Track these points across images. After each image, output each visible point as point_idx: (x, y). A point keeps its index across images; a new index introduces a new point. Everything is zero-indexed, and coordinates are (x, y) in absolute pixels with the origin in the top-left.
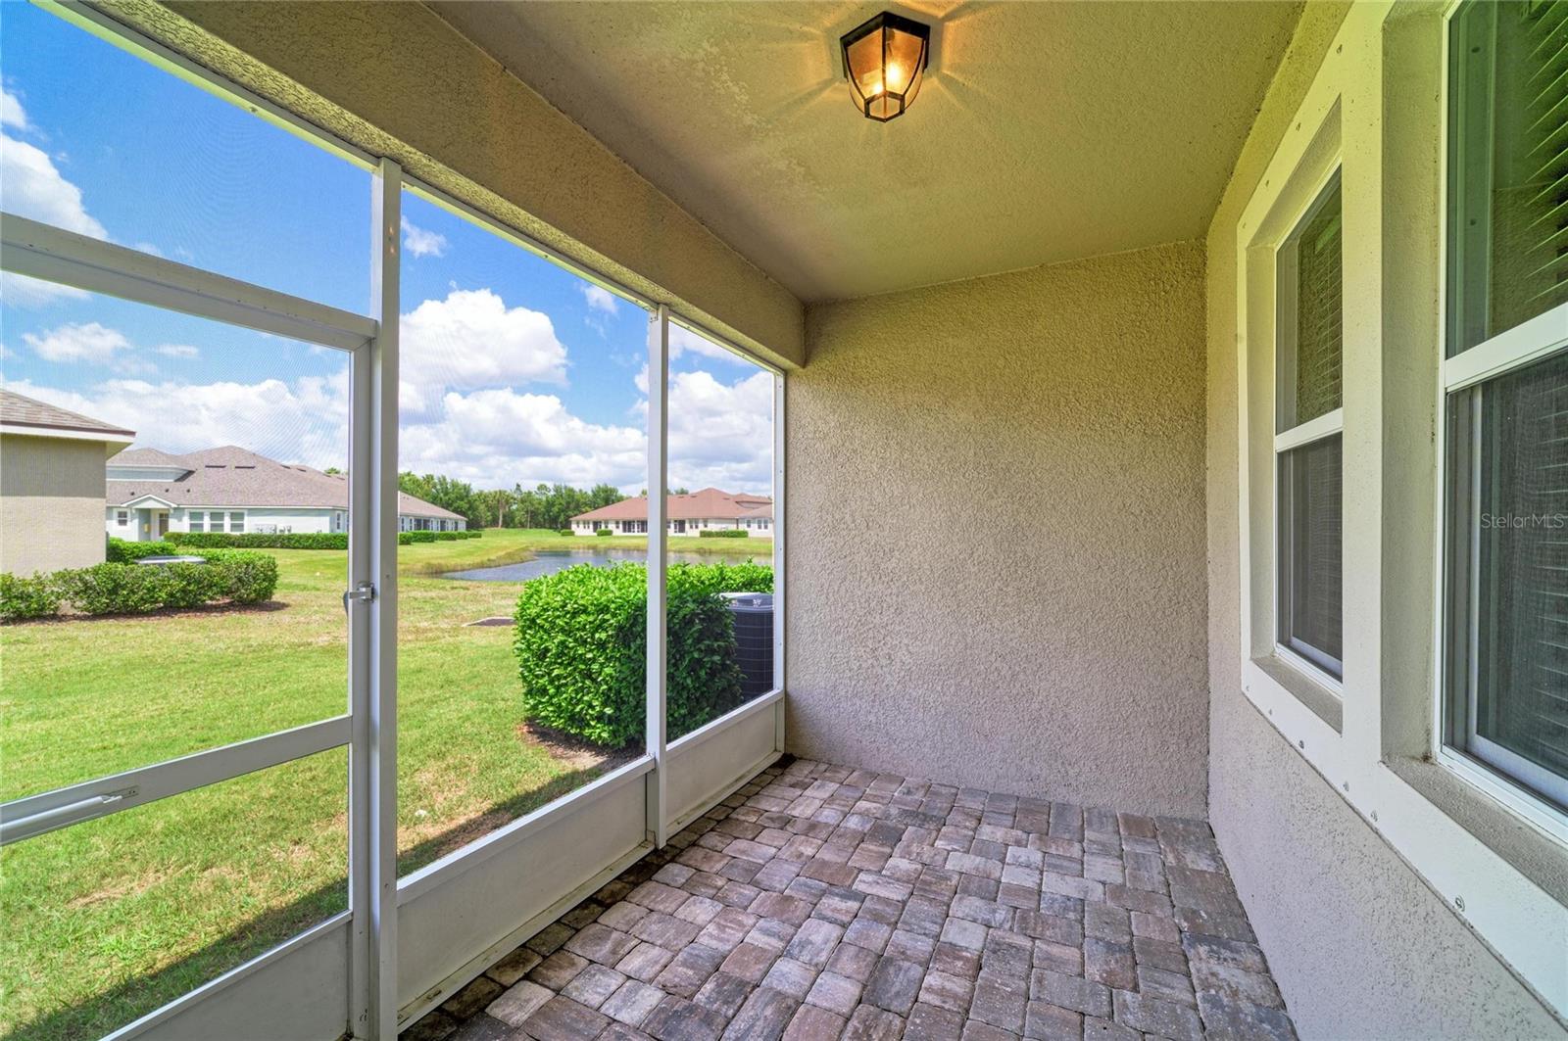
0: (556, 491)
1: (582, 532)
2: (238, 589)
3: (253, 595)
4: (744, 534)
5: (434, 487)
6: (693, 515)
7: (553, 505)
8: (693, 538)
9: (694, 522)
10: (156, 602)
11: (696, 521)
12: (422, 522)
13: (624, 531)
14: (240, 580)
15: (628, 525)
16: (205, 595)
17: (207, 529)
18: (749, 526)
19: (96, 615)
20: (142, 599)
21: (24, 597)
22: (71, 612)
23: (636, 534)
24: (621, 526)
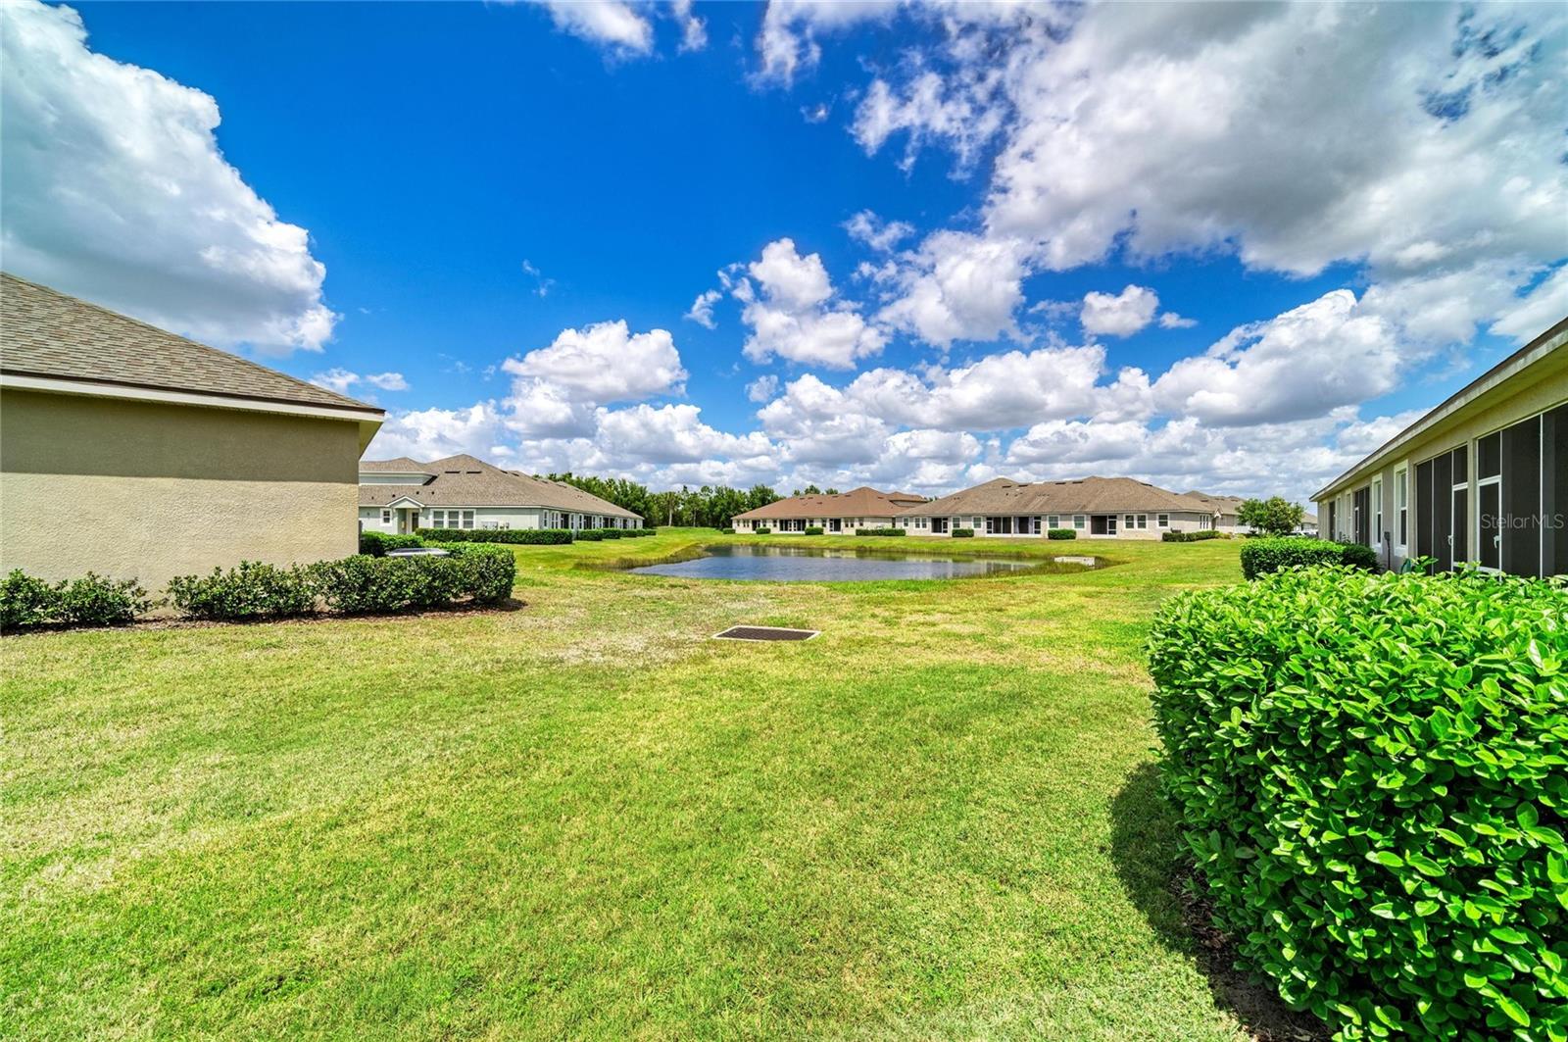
0: (718, 492)
1: (742, 531)
2: (480, 587)
3: (494, 593)
4: (901, 533)
5: (616, 489)
6: (850, 514)
7: (716, 506)
8: (849, 537)
9: (850, 521)
10: (404, 599)
11: (852, 520)
12: (609, 521)
13: (782, 529)
14: (482, 575)
15: (784, 524)
16: (449, 591)
17: (446, 526)
18: (906, 525)
19: (348, 613)
20: (390, 595)
21: (283, 591)
22: (327, 608)
23: (793, 532)
24: (778, 524)
